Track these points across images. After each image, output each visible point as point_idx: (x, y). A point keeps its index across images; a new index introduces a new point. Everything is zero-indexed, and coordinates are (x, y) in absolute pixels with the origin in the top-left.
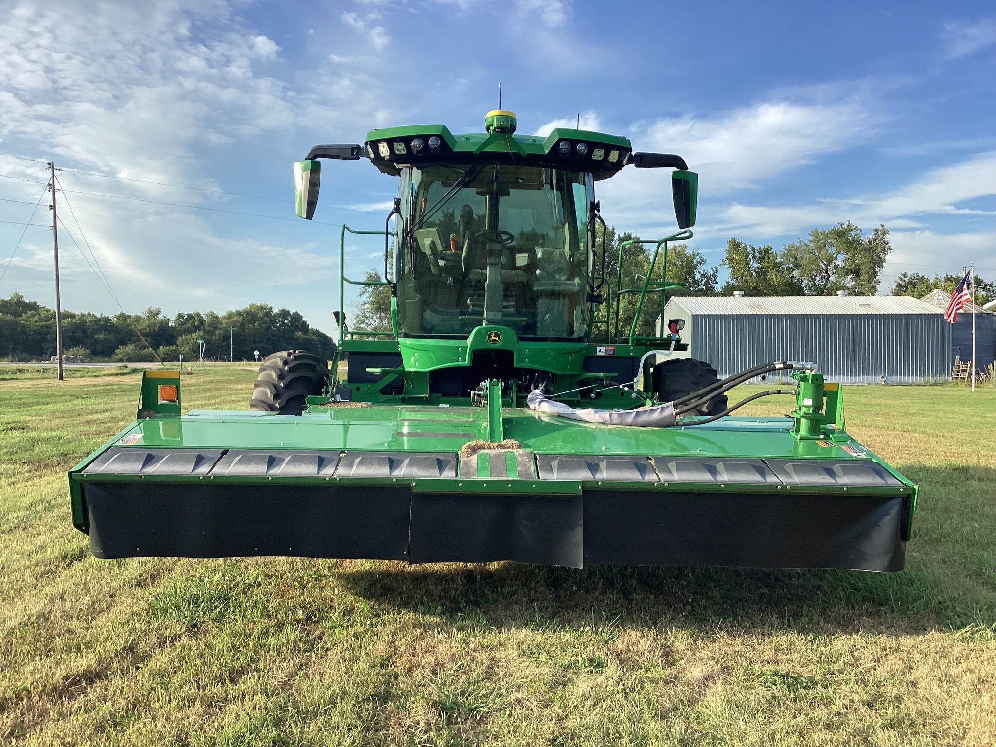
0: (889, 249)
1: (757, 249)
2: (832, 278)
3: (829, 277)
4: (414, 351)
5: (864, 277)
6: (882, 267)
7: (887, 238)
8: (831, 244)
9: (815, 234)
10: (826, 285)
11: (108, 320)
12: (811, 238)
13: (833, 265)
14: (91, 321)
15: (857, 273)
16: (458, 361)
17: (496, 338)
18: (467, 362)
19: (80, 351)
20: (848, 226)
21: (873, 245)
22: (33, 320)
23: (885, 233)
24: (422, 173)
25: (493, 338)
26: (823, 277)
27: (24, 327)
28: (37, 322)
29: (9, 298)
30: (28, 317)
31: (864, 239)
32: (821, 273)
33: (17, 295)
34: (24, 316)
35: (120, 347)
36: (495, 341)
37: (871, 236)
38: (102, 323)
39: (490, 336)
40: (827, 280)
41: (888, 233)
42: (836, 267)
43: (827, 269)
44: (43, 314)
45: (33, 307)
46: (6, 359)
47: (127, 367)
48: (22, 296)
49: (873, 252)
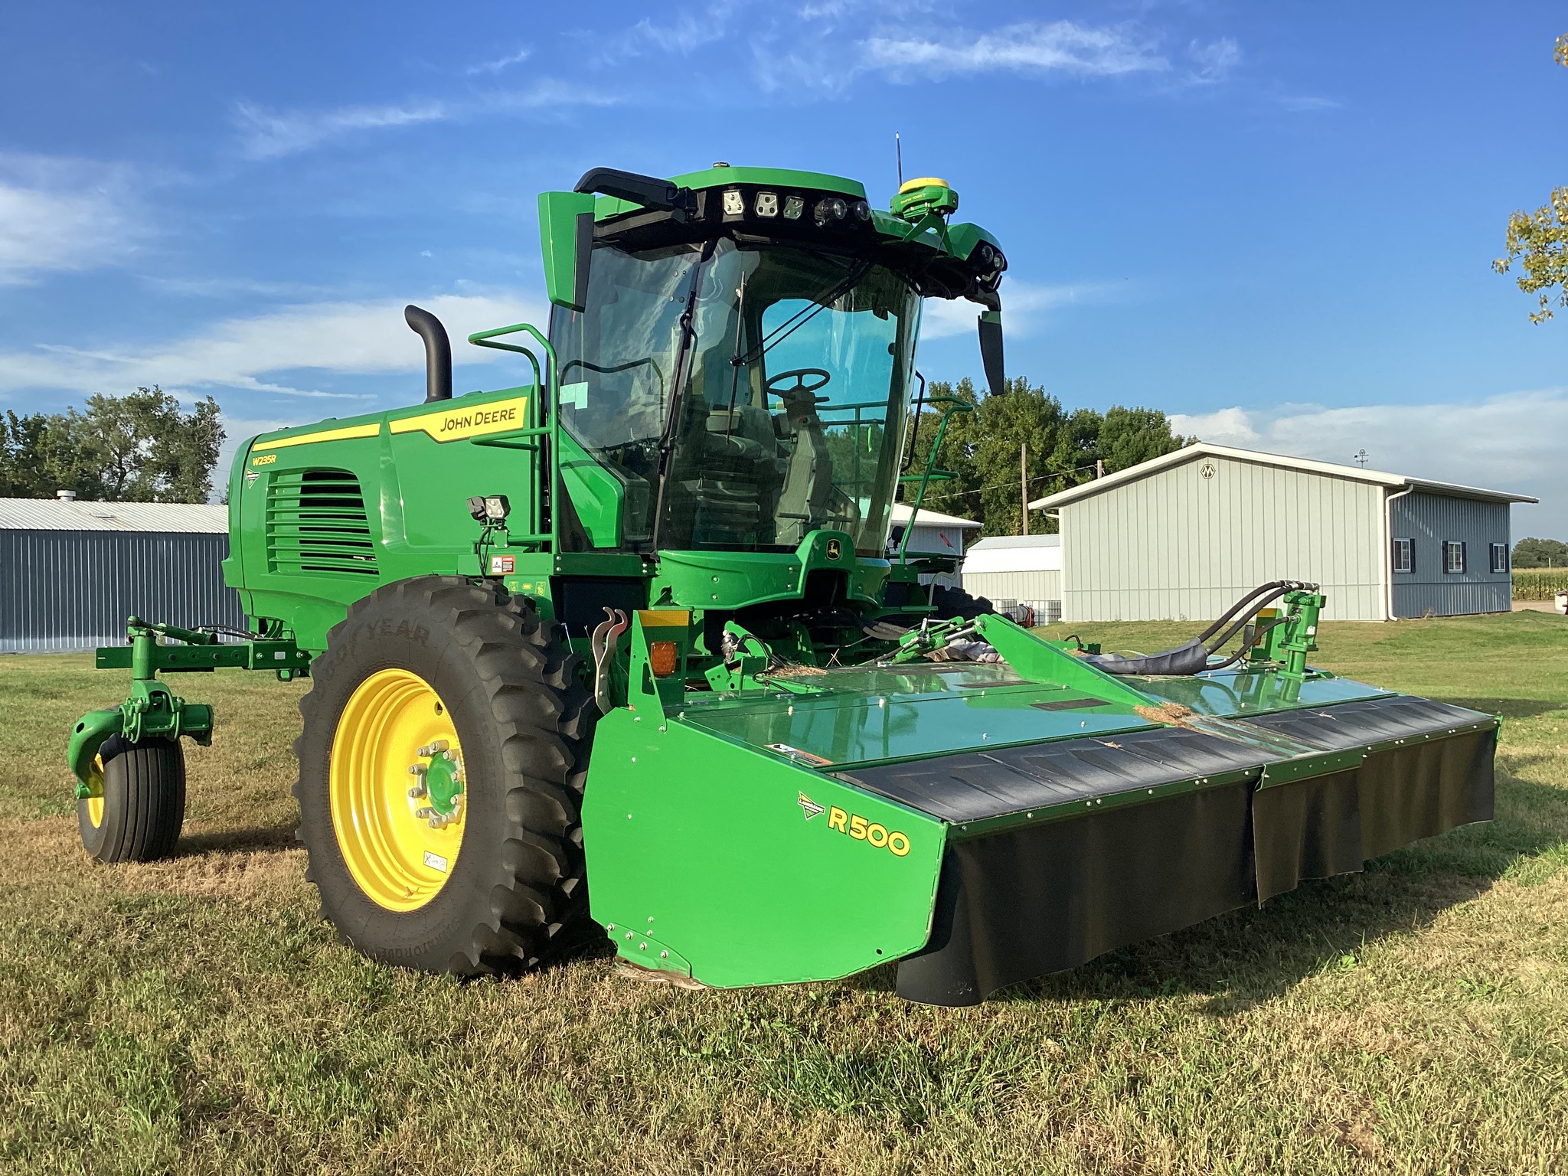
0: (223, 435)
1: (20, 419)
2: (129, 476)
3: (124, 474)
4: (712, 573)
5: (185, 476)
6: (214, 463)
7: (219, 418)
8: (127, 422)
9: (98, 402)
10: (120, 486)
12: (90, 408)
13: (131, 455)
15: (174, 470)
16: (786, 589)
17: (836, 551)
18: (799, 591)
20: (156, 395)
21: (199, 427)
23: (214, 410)
24: (762, 257)
25: (833, 551)
26: (115, 474)
31: (183, 415)
32: (110, 467)
36: (834, 555)
37: (194, 414)
39: (830, 548)
40: (121, 479)
41: (218, 410)
42: (137, 459)
43: (120, 461)
49: (199, 439)
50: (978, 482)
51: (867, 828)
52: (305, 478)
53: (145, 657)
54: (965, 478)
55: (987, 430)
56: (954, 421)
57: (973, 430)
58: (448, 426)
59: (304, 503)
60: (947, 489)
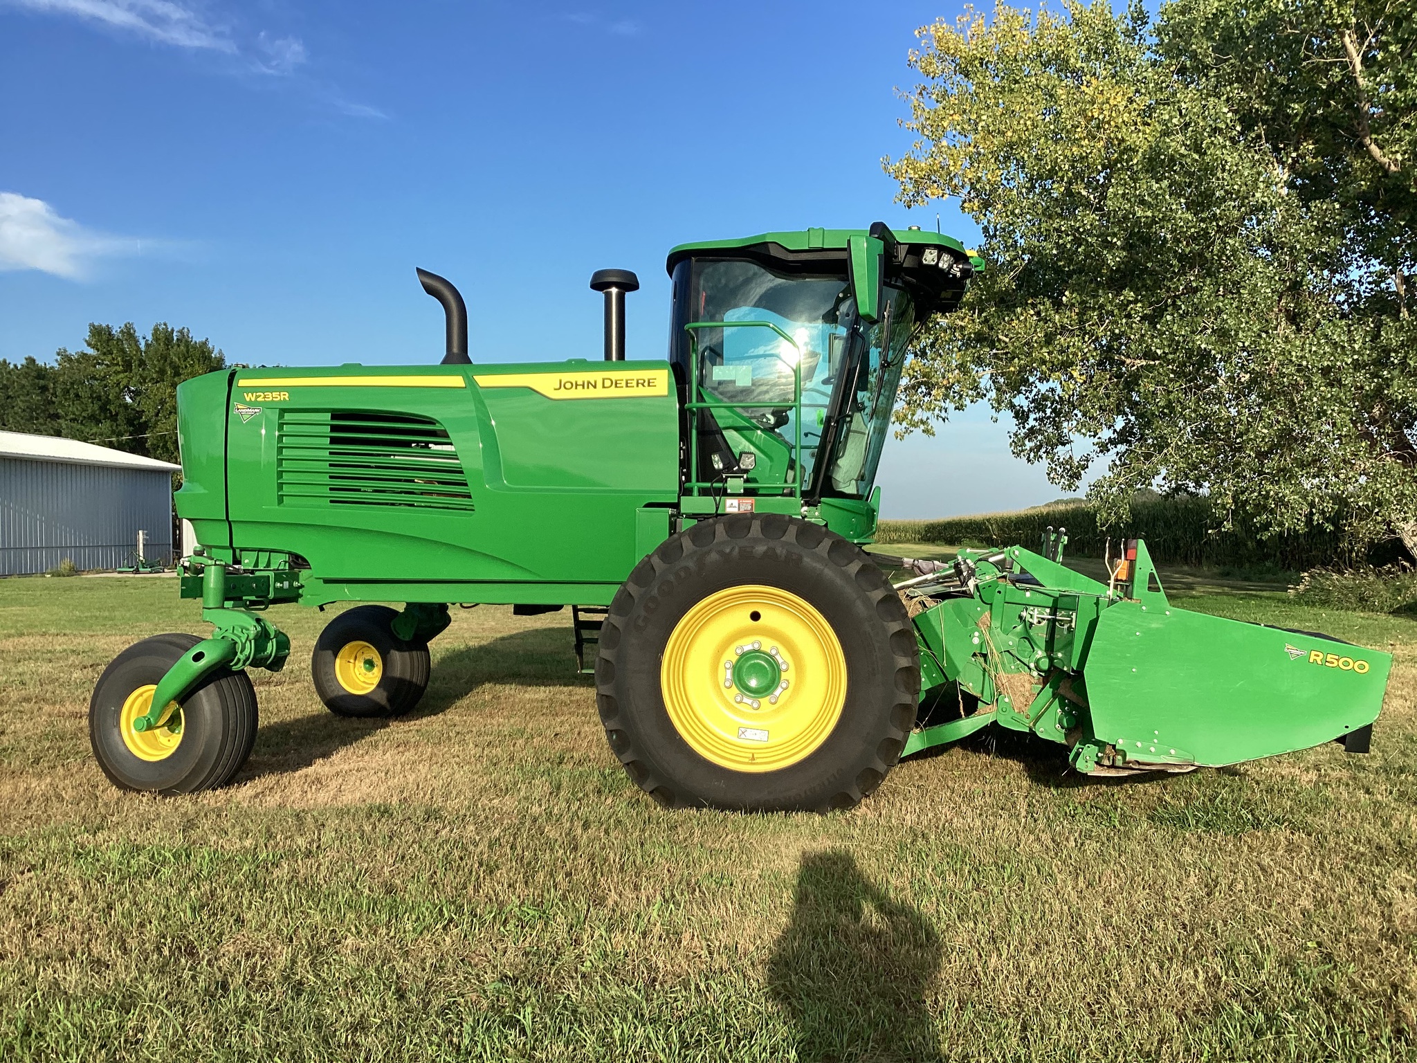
50: (144, 427)
51: (1338, 660)
52: (333, 417)
53: (220, 586)
54: (130, 422)
55: (155, 376)
56: (117, 364)
57: (141, 376)
58: (561, 385)
59: (334, 441)
60: (113, 432)
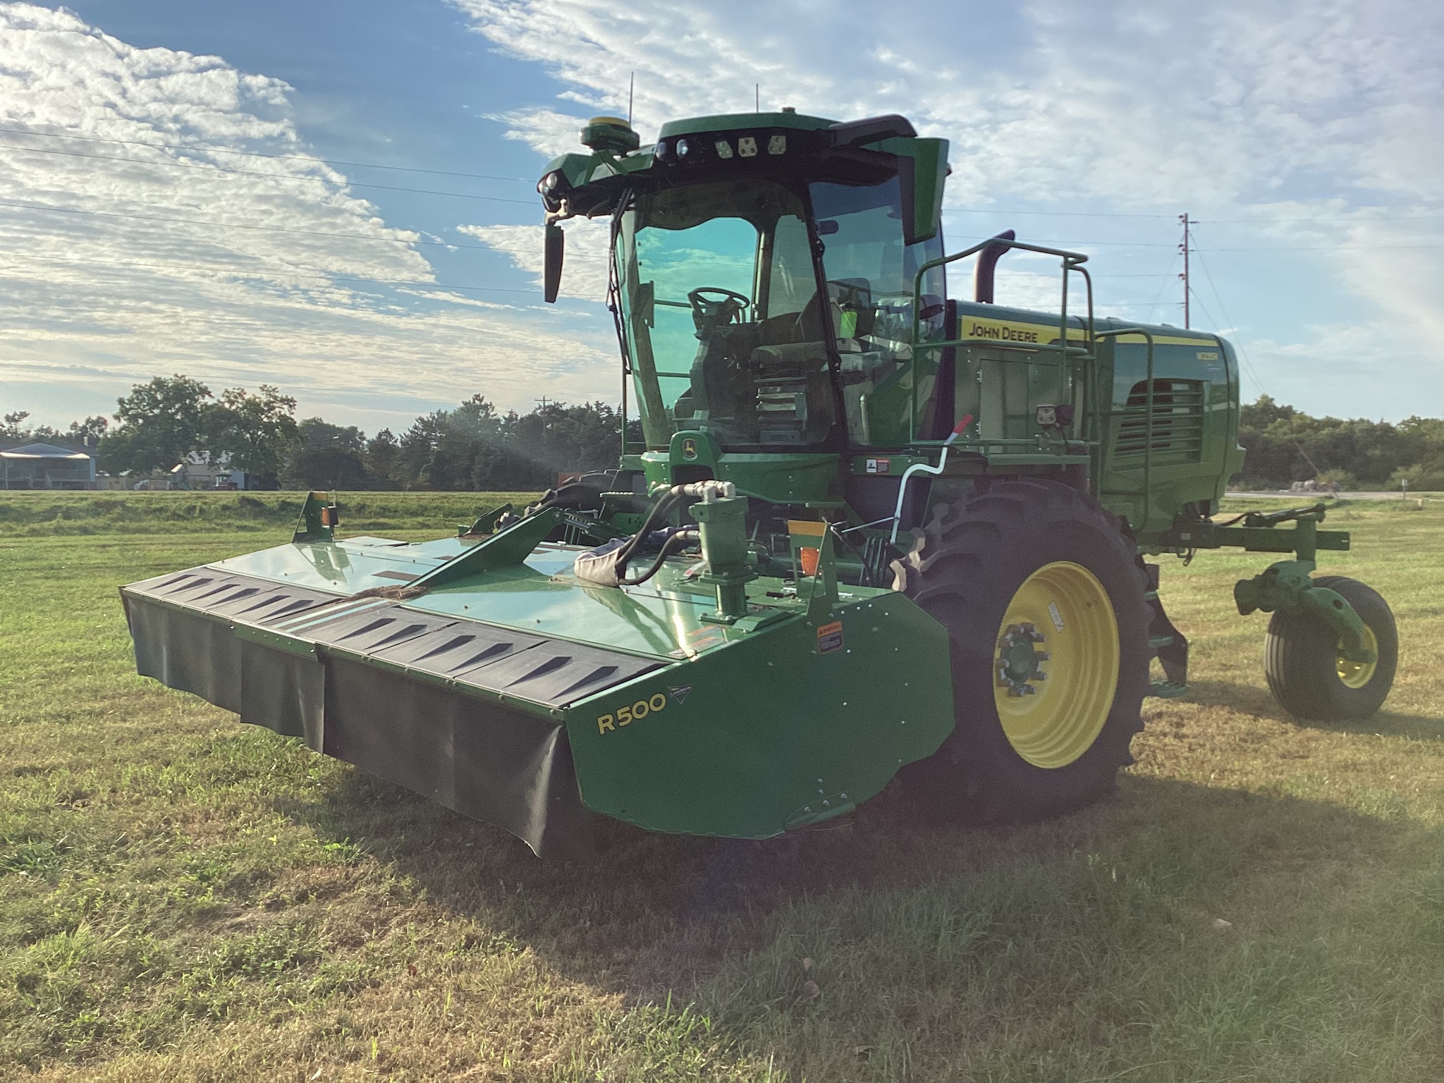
11: (1386, 429)
14: (1362, 430)
19: (1340, 475)
22: (1281, 430)
27: (1267, 442)
28: (1285, 434)
29: (1255, 403)
30: (1275, 428)
33: (1264, 397)
34: (1270, 427)
35: (1399, 468)
38: (1378, 433)
44: (1296, 422)
45: (1287, 413)
46: (1236, 487)
47: (1331, 498)
48: (1272, 399)
